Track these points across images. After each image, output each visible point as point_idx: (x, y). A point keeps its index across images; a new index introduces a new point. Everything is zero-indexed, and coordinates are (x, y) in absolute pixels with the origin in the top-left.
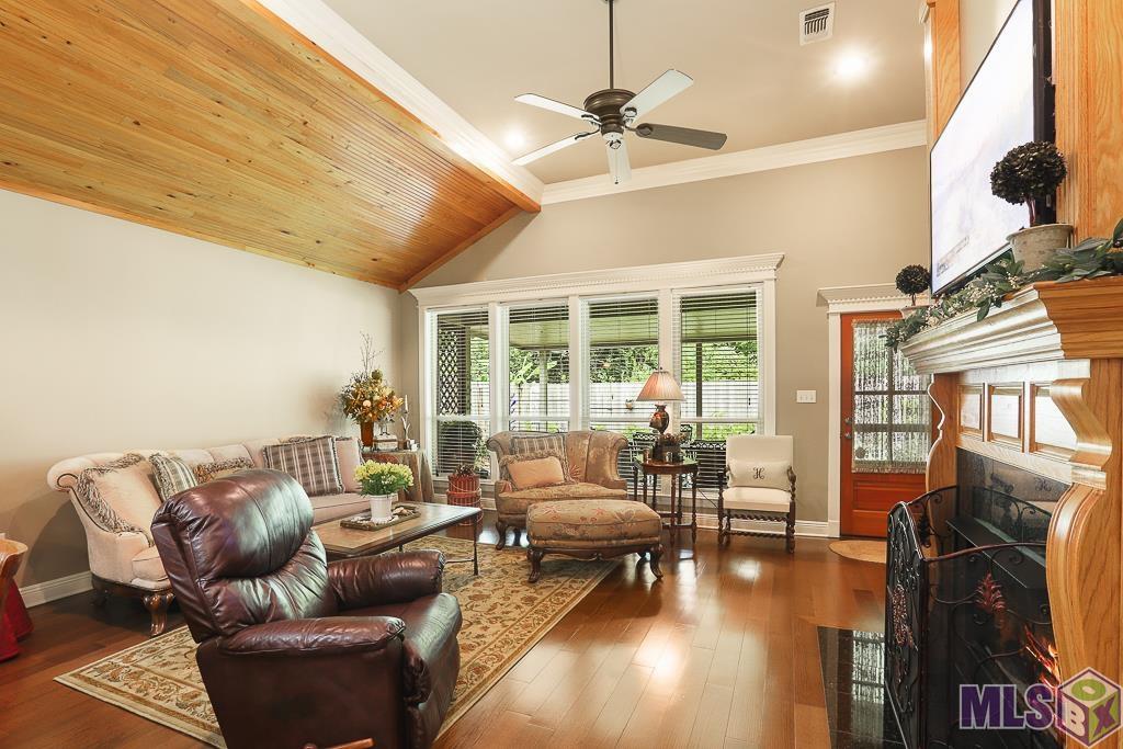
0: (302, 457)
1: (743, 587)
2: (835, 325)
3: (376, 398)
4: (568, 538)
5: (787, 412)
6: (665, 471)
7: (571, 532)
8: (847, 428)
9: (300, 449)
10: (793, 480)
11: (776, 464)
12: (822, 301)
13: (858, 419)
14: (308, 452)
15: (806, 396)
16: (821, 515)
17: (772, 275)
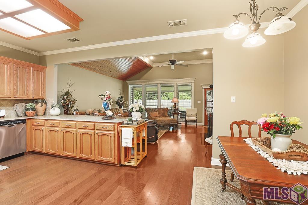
0: (115, 111)
1: (189, 133)
2: (204, 90)
3: (123, 101)
4: (163, 123)
5: (196, 105)
6: (176, 114)
7: (164, 122)
8: (206, 107)
9: (114, 110)
10: (197, 115)
11: (194, 113)
12: (201, 86)
13: (207, 106)
14: (116, 110)
15: (199, 102)
16: (202, 122)
17: (193, 82)
